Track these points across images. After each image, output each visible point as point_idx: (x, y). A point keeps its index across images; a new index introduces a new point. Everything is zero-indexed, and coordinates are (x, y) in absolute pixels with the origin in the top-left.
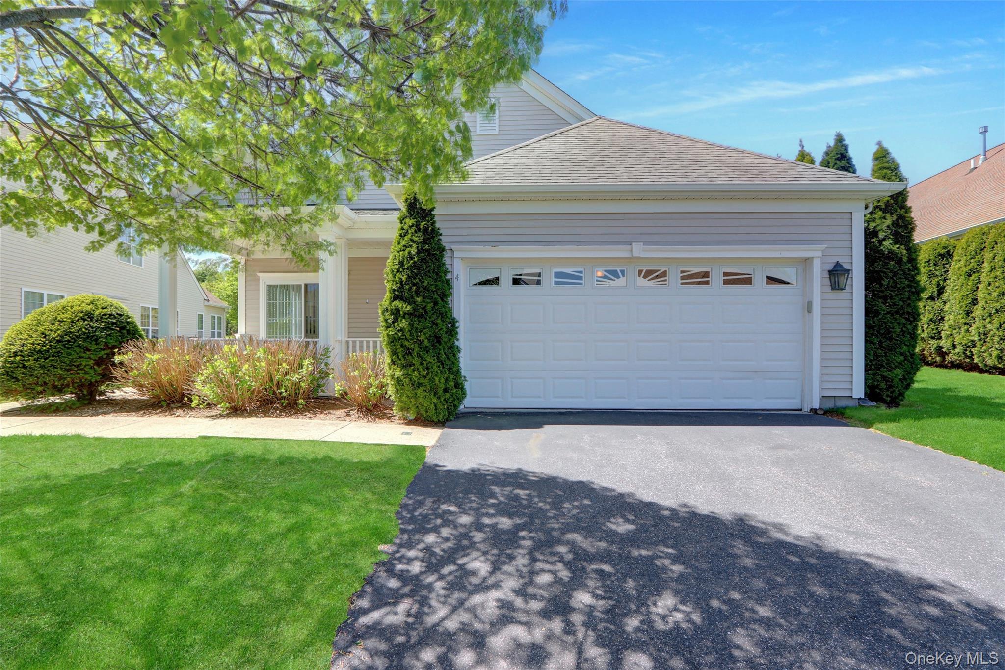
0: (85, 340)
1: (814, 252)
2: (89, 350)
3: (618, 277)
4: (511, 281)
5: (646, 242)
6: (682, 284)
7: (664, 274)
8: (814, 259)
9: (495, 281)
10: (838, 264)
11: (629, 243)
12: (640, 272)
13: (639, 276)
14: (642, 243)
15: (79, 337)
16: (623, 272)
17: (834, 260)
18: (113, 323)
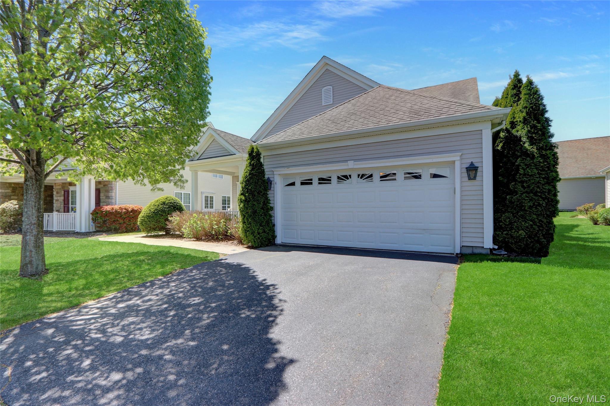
0: (161, 212)
1: (455, 157)
2: (163, 216)
3: (348, 179)
4: (300, 184)
5: (355, 160)
6: (381, 180)
7: (371, 176)
8: (456, 162)
9: (293, 184)
10: (472, 164)
11: (347, 161)
12: (359, 175)
13: (358, 177)
14: (353, 161)
15: (159, 211)
16: (350, 176)
17: (470, 161)
18: (171, 206)
